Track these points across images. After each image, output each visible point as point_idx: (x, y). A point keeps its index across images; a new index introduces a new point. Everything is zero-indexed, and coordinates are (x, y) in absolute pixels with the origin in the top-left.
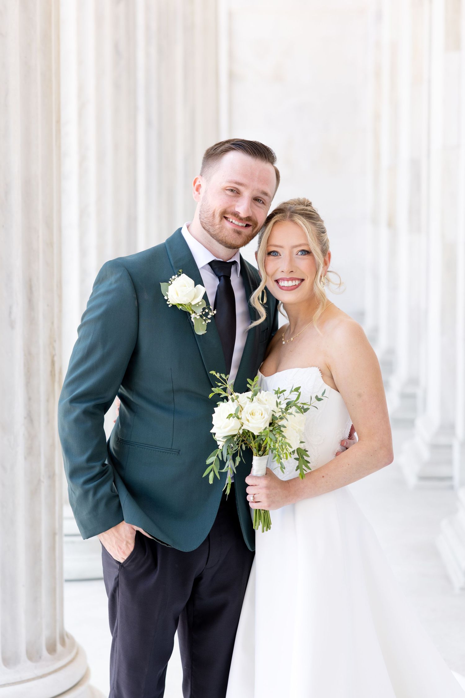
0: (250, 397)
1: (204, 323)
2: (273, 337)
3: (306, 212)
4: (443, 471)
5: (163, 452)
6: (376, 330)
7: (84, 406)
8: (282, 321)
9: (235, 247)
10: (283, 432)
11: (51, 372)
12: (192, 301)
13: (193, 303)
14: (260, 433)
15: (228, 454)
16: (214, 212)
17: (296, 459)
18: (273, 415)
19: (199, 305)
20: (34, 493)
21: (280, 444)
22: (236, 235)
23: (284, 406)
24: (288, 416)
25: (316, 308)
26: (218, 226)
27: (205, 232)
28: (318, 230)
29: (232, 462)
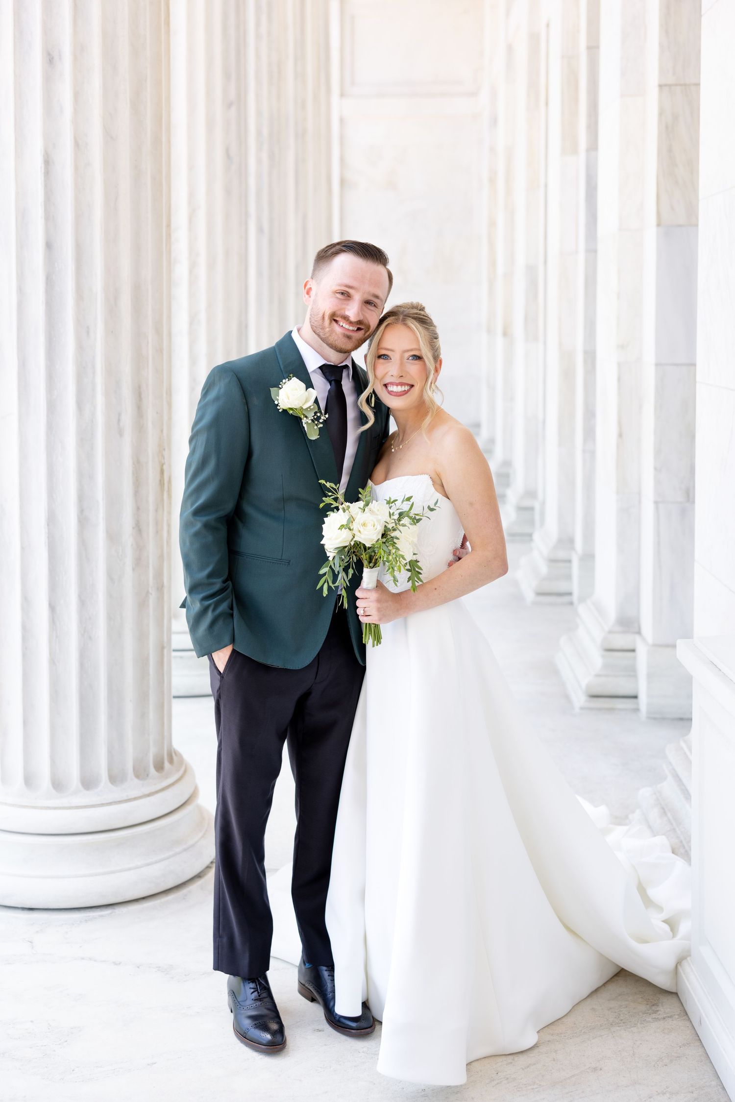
0: (362, 508)
1: (316, 427)
2: (384, 443)
3: (419, 316)
4: (562, 586)
5: (273, 563)
6: (492, 441)
7: (205, 519)
8: (393, 428)
9: (347, 352)
10: (396, 544)
11: (160, 481)
12: (303, 405)
13: (304, 407)
14: (373, 544)
15: (340, 566)
16: (324, 315)
17: (408, 570)
18: (385, 526)
19: (310, 409)
20: (142, 605)
21: (394, 556)
22: (345, 340)
23: (396, 517)
24: (401, 528)
25: (426, 414)
26: (327, 329)
27: (316, 336)
28: (430, 335)
29: (344, 574)
